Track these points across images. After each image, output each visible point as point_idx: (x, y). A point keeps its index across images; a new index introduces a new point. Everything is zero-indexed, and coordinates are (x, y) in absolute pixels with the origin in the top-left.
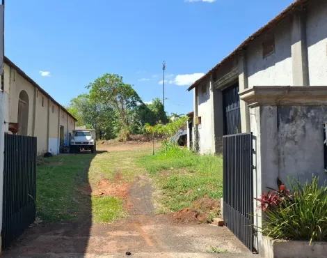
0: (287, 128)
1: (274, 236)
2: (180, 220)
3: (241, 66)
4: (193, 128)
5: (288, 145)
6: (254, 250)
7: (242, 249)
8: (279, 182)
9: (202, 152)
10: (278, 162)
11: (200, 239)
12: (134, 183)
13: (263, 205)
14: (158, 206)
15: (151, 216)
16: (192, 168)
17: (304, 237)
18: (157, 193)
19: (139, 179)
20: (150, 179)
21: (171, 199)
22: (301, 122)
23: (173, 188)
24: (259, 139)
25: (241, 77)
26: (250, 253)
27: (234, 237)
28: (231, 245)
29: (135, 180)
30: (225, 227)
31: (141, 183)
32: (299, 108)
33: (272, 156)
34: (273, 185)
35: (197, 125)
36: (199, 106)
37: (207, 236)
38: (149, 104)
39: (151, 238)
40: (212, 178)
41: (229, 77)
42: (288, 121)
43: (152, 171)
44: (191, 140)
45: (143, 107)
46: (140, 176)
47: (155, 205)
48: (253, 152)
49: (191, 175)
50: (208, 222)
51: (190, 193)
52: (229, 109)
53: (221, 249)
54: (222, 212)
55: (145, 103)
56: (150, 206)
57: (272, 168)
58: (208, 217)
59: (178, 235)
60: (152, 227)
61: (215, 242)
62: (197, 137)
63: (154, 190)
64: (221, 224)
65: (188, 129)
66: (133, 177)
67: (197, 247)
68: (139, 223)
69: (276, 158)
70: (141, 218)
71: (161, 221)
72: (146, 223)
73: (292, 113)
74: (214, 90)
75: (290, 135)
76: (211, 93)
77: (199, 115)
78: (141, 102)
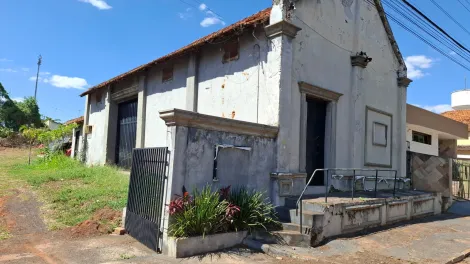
0: (193, 146)
1: (178, 236)
2: (81, 233)
3: (142, 84)
4: (81, 137)
5: (192, 159)
6: (159, 251)
7: (148, 252)
8: (184, 190)
9: (88, 163)
10: (185, 172)
11: (106, 249)
12: (11, 197)
13: (171, 209)
14: (50, 222)
15: (42, 234)
16: (86, 179)
17: (198, 233)
18: (47, 207)
19: (18, 192)
20: (34, 192)
21: (65, 214)
22: (202, 142)
23: (65, 201)
24: (173, 153)
25: (141, 95)
26: (155, 254)
27: (138, 243)
28: (137, 250)
29: (12, 193)
30: (126, 235)
31: (23, 198)
32: (202, 131)
33: (181, 168)
34: (180, 192)
35: (86, 135)
36: (91, 115)
37: (113, 245)
38: (18, 101)
39: (52, 256)
40: (109, 188)
41: (128, 92)
42: (194, 141)
43: (35, 183)
44: (76, 149)
45: (10, 104)
46: (20, 189)
47: (45, 221)
48: (167, 164)
49: (86, 186)
50: (109, 232)
51: (87, 205)
52: (123, 122)
53: (128, 255)
54: (123, 221)
55: (13, 100)
56: (39, 223)
57: (180, 178)
58: (109, 228)
59: (82, 249)
60: (48, 245)
61: (122, 250)
62: (85, 147)
63: (42, 204)
64: (122, 233)
65: (74, 138)
66: (10, 191)
67: (105, 257)
68: (29, 243)
69: (183, 169)
70: (31, 237)
71: (57, 237)
72: (38, 241)
73: (197, 134)
74: (111, 101)
75: (194, 152)
76: (107, 104)
77: (90, 124)
78: (7, 97)
